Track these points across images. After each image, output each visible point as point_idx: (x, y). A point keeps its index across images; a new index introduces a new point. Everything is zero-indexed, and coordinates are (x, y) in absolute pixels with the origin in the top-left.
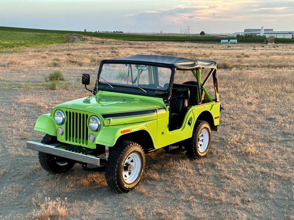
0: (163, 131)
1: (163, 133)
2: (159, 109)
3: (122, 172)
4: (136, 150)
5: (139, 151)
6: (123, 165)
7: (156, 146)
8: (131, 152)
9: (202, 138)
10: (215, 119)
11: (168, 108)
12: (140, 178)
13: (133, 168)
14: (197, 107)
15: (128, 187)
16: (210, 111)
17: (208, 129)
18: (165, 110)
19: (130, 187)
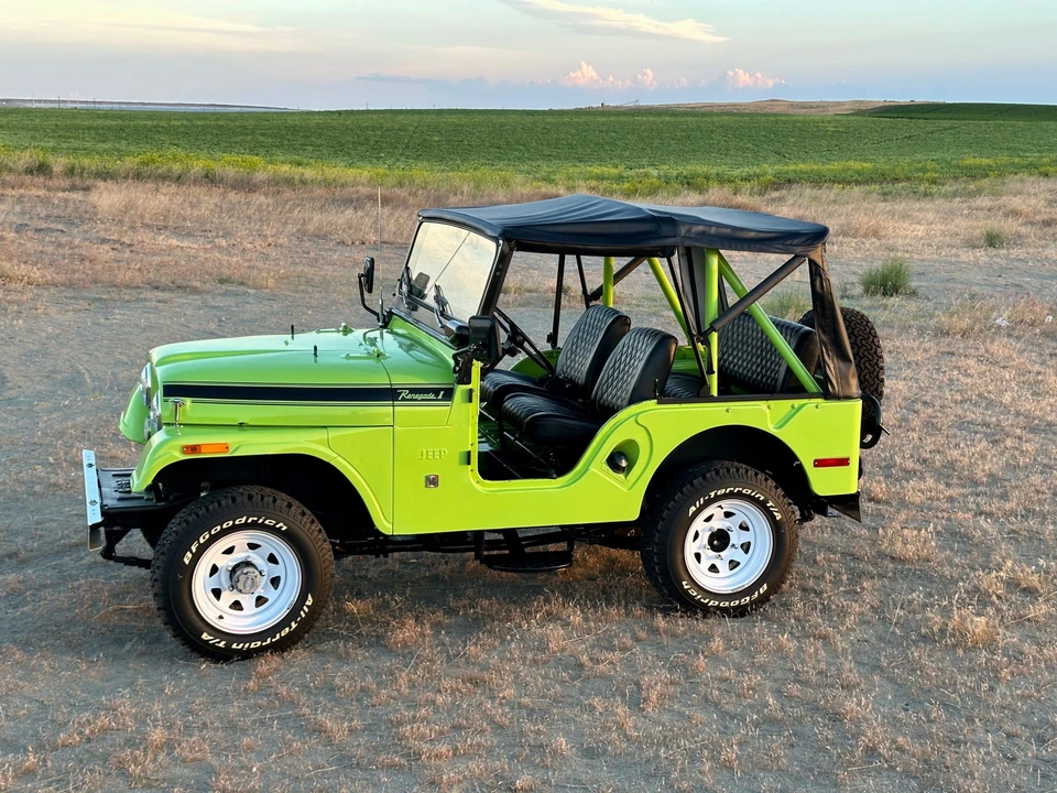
0: (432, 473)
1: (432, 481)
3: (186, 588)
4: (267, 522)
5: (285, 528)
6: (187, 561)
7: (384, 525)
8: (231, 523)
9: (746, 537)
10: (815, 466)
11: (460, 389)
12: (293, 623)
13: (249, 581)
14: (677, 406)
15: (222, 645)
16: (771, 429)
17: (762, 505)
18: (449, 394)
19: (234, 646)
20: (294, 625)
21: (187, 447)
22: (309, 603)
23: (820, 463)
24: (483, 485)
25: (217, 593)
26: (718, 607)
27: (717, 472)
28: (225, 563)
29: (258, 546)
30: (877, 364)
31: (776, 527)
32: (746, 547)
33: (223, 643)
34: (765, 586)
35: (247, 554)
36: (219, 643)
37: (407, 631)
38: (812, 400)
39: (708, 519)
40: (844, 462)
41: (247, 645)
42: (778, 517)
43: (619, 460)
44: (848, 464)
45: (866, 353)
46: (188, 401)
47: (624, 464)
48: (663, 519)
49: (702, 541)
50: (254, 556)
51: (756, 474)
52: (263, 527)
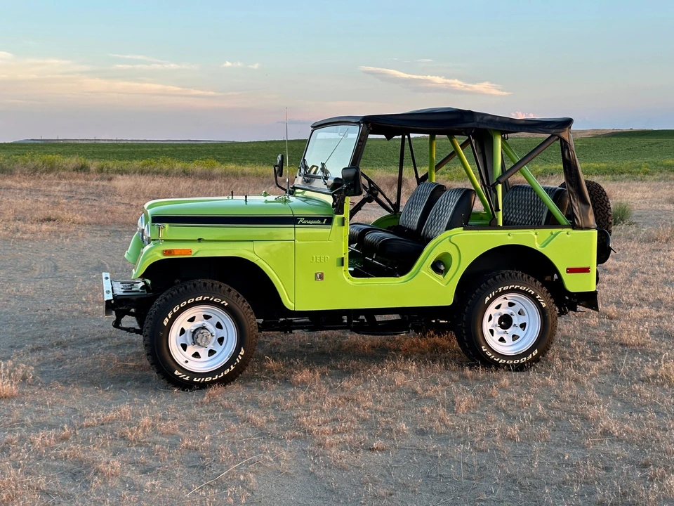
0: (319, 271)
1: (320, 277)
2: (307, 218)
3: (165, 341)
4: (215, 300)
5: (226, 304)
6: (165, 324)
7: (289, 304)
8: (193, 300)
9: (522, 320)
10: (567, 272)
11: (337, 218)
12: (232, 366)
13: (204, 338)
14: (477, 231)
15: (187, 378)
16: (537, 247)
17: (533, 297)
18: (330, 221)
19: (195, 380)
20: (232, 367)
21: (166, 251)
22: (242, 353)
23: (570, 271)
24: (352, 280)
25: (184, 347)
26: (505, 364)
27: (503, 275)
28: (190, 327)
29: (210, 317)
30: (607, 212)
31: (543, 312)
32: (523, 326)
33: (188, 377)
34: (536, 350)
35: (203, 322)
36: (185, 377)
37: (305, 375)
38: (564, 230)
39: (498, 307)
40: (586, 270)
41: (203, 379)
42: (544, 305)
43: (439, 266)
44: (589, 272)
45: (600, 206)
46: (167, 225)
47: (442, 268)
48: (468, 305)
49: (494, 321)
50: (207, 323)
51: (529, 278)
52: (213, 304)
